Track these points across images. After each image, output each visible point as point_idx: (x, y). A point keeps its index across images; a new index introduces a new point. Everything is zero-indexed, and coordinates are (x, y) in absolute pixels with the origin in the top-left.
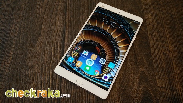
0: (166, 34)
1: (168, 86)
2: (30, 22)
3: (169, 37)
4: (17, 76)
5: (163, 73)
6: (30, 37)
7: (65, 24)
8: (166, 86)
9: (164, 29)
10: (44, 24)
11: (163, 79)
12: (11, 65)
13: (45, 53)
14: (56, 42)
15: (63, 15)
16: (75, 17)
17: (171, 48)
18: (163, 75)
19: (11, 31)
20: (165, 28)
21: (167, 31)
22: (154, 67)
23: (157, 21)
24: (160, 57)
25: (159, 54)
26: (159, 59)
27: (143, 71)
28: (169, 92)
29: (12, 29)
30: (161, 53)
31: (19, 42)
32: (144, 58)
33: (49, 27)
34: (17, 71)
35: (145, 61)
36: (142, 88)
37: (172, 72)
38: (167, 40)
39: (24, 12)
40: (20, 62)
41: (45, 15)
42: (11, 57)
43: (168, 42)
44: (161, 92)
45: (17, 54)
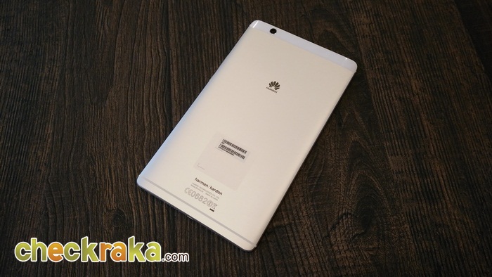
0: (404, 55)
1: (414, 168)
2: (86, 56)
3: (409, 61)
4: (68, 180)
5: (401, 142)
6: (90, 91)
7: (169, 52)
8: (409, 169)
9: (398, 45)
10: (118, 58)
11: (401, 154)
12: (53, 157)
13: (127, 122)
14: (151, 97)
15: (161, 33)
16: (189, 35)
17: (415, 84)
18: (402, 145)
19: (41, 80)
20: (399, 43)
21: (405, 49)
22: (381, 131)
23: (380, 29)
24: (392, 107)
25: (390, 101)
26: (391, 112)
27: (357, 142)
28: (417, 180)
29: (44, 76)
30: (394, 98)
31: (65, 104)
32: (356, 113)
33: (132, 63)
34: (68, 167)
35: (359, 119)
36: (357, 178)
37: (422, 136)
38: (405, 67)
39: (67, 35)
40: (72, 149)
41: (119, 35)
42: (50, 140)
43: (409, 72)
44: (398, 182)
45: (63, 130)
